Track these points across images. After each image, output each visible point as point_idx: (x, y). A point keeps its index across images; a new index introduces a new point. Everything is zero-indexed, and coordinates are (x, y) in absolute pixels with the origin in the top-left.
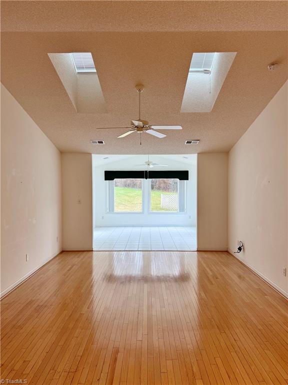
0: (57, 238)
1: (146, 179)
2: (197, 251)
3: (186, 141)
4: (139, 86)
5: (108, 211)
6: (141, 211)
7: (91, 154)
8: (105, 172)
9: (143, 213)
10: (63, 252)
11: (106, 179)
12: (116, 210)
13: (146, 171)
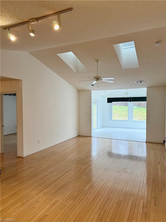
0: (76, 129)
1: (130, 102)
2: (146, 142)
3: (136, 82)
4: (97, 61)
5: (109, 119)
6: (128, 120)
7: (91, 91)
8: (108, 98)
9: (128, 121)
10: (79, 136)
11: (108, 102)
12: (113, 119)
13: (130, 98)
